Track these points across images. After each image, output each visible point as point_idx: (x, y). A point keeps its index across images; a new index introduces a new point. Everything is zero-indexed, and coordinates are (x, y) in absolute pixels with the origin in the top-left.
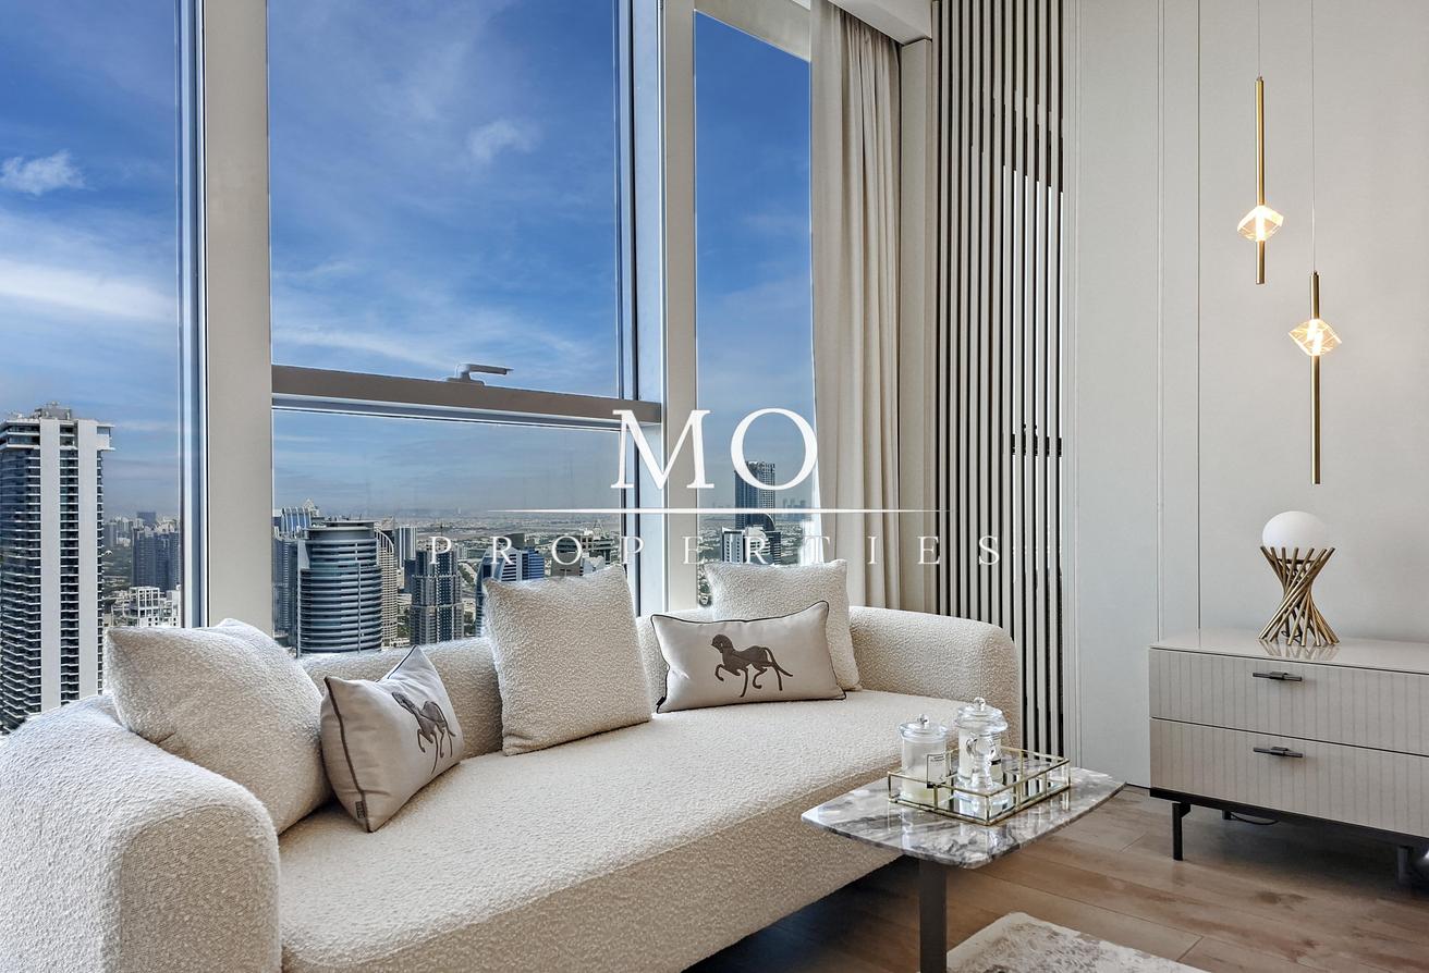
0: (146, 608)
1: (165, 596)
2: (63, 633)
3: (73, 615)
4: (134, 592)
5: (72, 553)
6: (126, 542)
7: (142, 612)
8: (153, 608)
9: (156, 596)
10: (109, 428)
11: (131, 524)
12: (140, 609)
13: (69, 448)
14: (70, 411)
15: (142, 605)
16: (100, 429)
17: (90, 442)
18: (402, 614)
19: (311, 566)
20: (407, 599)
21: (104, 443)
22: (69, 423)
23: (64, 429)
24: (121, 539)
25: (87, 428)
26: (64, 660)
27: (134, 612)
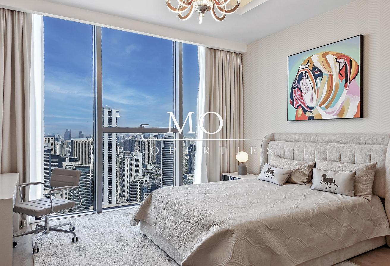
0: (127, 157)
1: (131, 154)
2: (109, 161)
3: (110, 157)
4: (124, 152)
5: (111, 142)
6: (123, 141)
7: (126, 157)
8: (128, 156)
9: (129, 154)
10: (119, 111)
11: (124, 137)
12: (125, 157)
13: (110, 116)
14: (110, 107)
15: (126, 156)
16: (117, 112)
17: (114, 115)
18: (187, 160)
19: (164, 147)
20: (188, 157)
21: (118, 115)
22: (110, 110)
23: (109, 112)
24: (122, 140)
25: (114, 112)
26: (109, 168)
27: (124, 157)
